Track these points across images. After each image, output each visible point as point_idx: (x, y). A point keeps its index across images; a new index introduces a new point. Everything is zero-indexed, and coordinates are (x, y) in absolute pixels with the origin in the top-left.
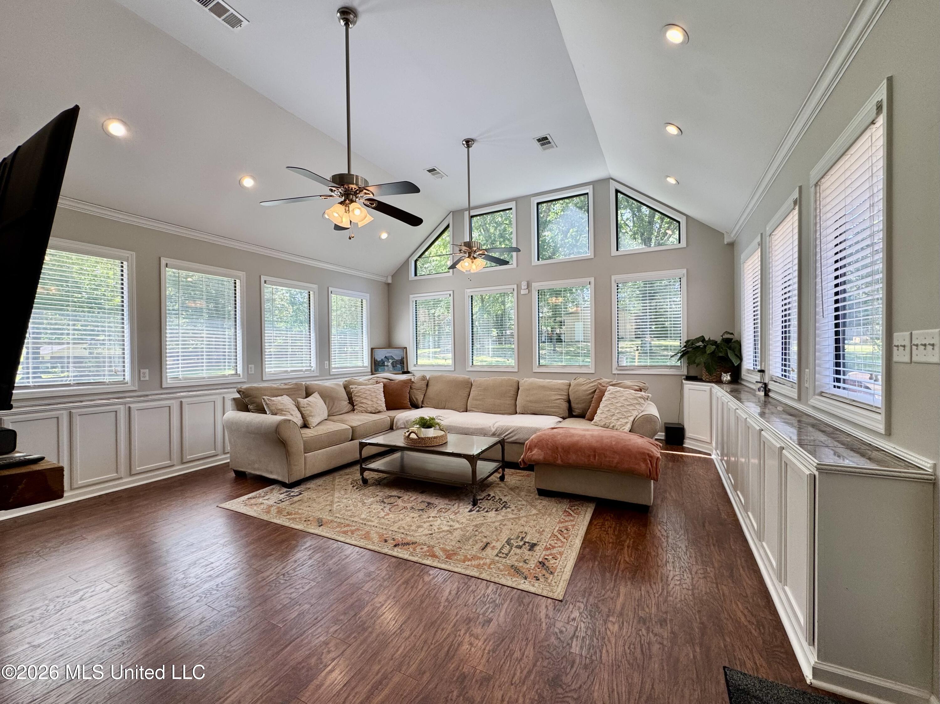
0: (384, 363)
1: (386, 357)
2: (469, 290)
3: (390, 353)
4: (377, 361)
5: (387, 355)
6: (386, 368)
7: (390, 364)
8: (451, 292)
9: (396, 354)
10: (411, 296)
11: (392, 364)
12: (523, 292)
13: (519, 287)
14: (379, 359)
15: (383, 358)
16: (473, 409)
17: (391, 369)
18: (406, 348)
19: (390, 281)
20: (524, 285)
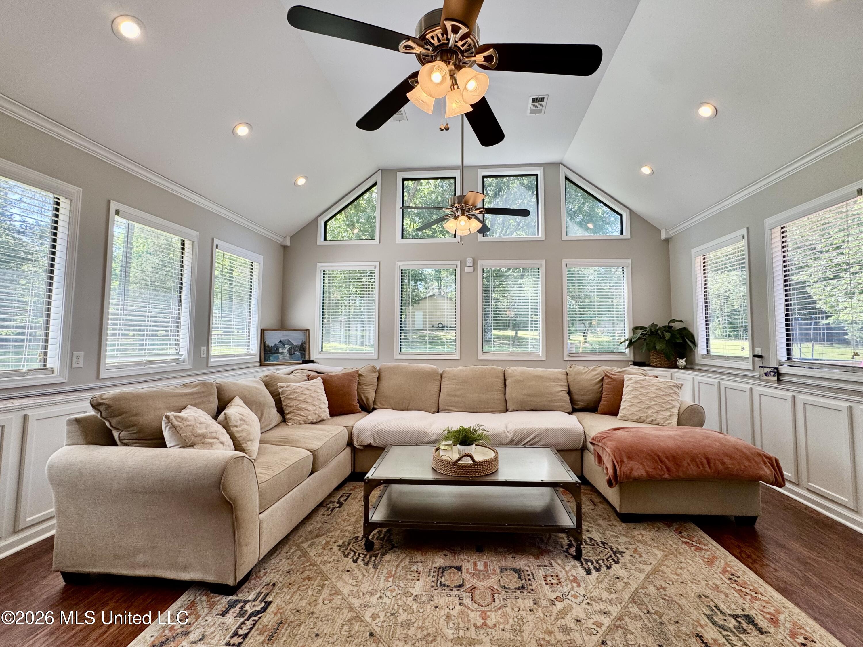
0: (277, 349)
1: (281, 342)
2: (400, 263)
3: (287, 336)
4: (268, 346)
5: (282, 339)
6: (280, 356)
7: (285, 351)
8: (377, 264)
9: (296, 339)
10: (319, 265)
11: (289, 350)
12: (467, 269)
13: (463, 264)
14: (271, 345)
15: (277, 342)
16: (450, 408)
17: (287, 358)
18: (308, 330)
19: (288, 243)
20: (469, 262)
